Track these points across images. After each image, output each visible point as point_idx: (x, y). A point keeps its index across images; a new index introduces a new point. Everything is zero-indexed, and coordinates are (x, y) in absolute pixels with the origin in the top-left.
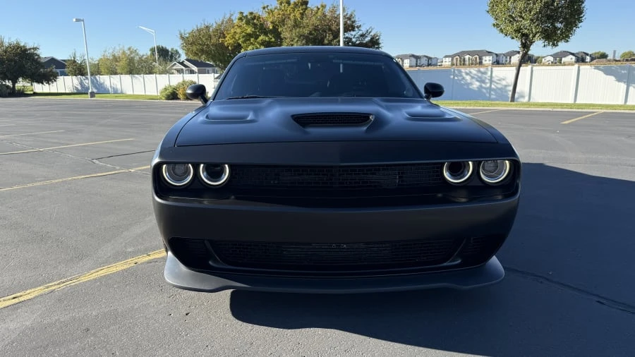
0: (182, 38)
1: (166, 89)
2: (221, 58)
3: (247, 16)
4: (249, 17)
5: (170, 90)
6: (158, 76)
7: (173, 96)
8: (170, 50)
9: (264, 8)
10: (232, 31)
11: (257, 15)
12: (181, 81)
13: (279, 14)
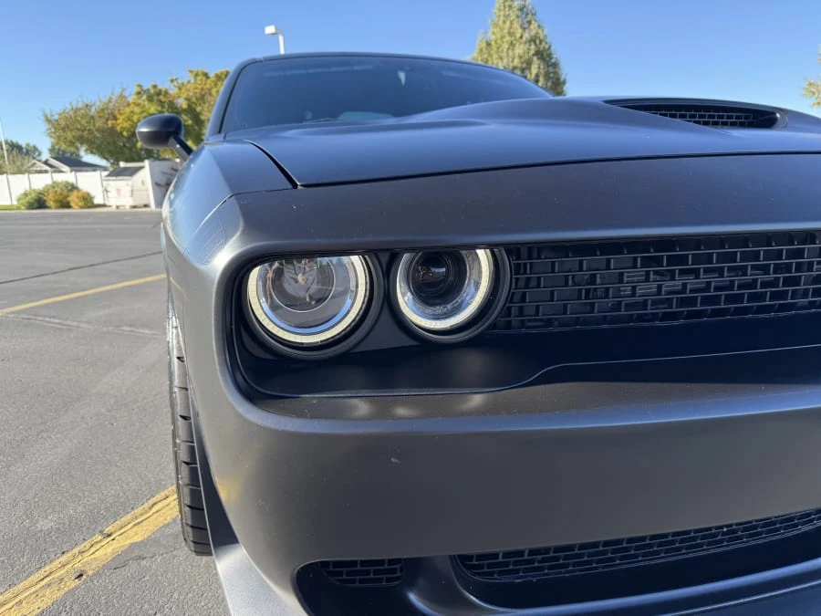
0: (48, 121)
1: (26, 195)
2: (112, 148)
3: (148, 90)
4: (152, 91)
5: (34, 195)
6: (10, 177)
7: (39, 203)
8: (24, 146)
9: (172, 81)
10: (128, 110)
11: (164, 90)
12: (50, 182)
13: (196, 88)
